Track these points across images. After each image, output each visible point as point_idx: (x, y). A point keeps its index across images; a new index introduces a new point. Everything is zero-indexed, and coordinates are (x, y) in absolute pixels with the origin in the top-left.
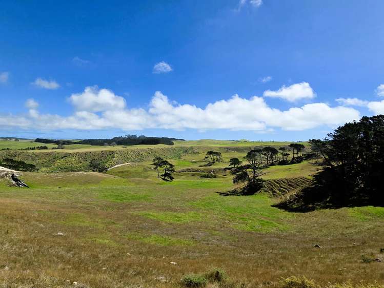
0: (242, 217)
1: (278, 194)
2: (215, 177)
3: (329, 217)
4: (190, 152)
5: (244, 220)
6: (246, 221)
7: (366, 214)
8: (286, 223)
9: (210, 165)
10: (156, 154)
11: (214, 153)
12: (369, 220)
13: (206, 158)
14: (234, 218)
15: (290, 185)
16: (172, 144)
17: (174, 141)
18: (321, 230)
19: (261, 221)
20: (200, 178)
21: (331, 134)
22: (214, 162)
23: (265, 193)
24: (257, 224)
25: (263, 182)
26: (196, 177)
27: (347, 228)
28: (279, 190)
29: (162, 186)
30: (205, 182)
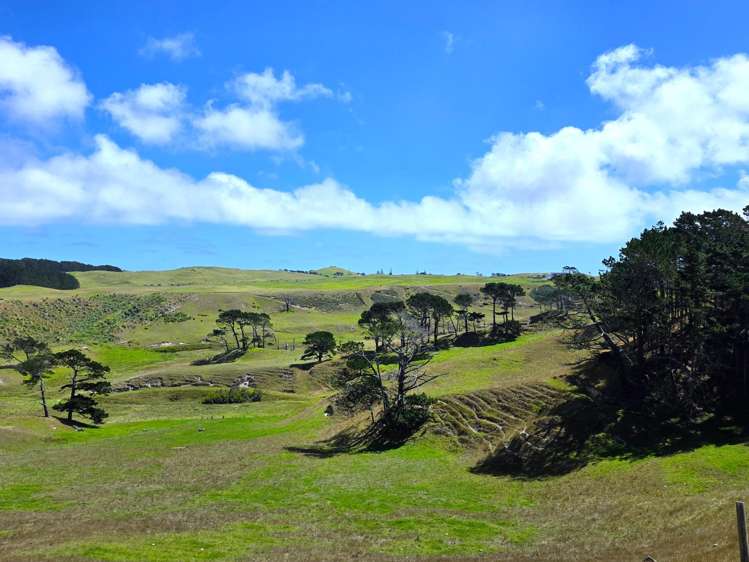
0: (395, 519)
1: (476, 437)
2: (256, 398)
3: (622, 490)
4: (151, 313)
5: (405, 526)
6: (410, 528)
7: (705, 471)
8: (519, 520)
9: (231, 356)
10: (10, 325)
11: (246, 316)
12: (714, 487)
13: (216, 333)
14: (373, 524)
15: (507, 409)
16: (73, 284)
17: (77, 275)
18: (614, 529)
19: (453, 523)
20: (201, 408)
21: (612, 259)
22: (245, 348)
23: (439, 439)
24: (445, 532)
25: (428, 404)
26: (187, 404)
27: (671, 513)
28: (478, 425)
29: (68, 447)
30: (223, 421)
